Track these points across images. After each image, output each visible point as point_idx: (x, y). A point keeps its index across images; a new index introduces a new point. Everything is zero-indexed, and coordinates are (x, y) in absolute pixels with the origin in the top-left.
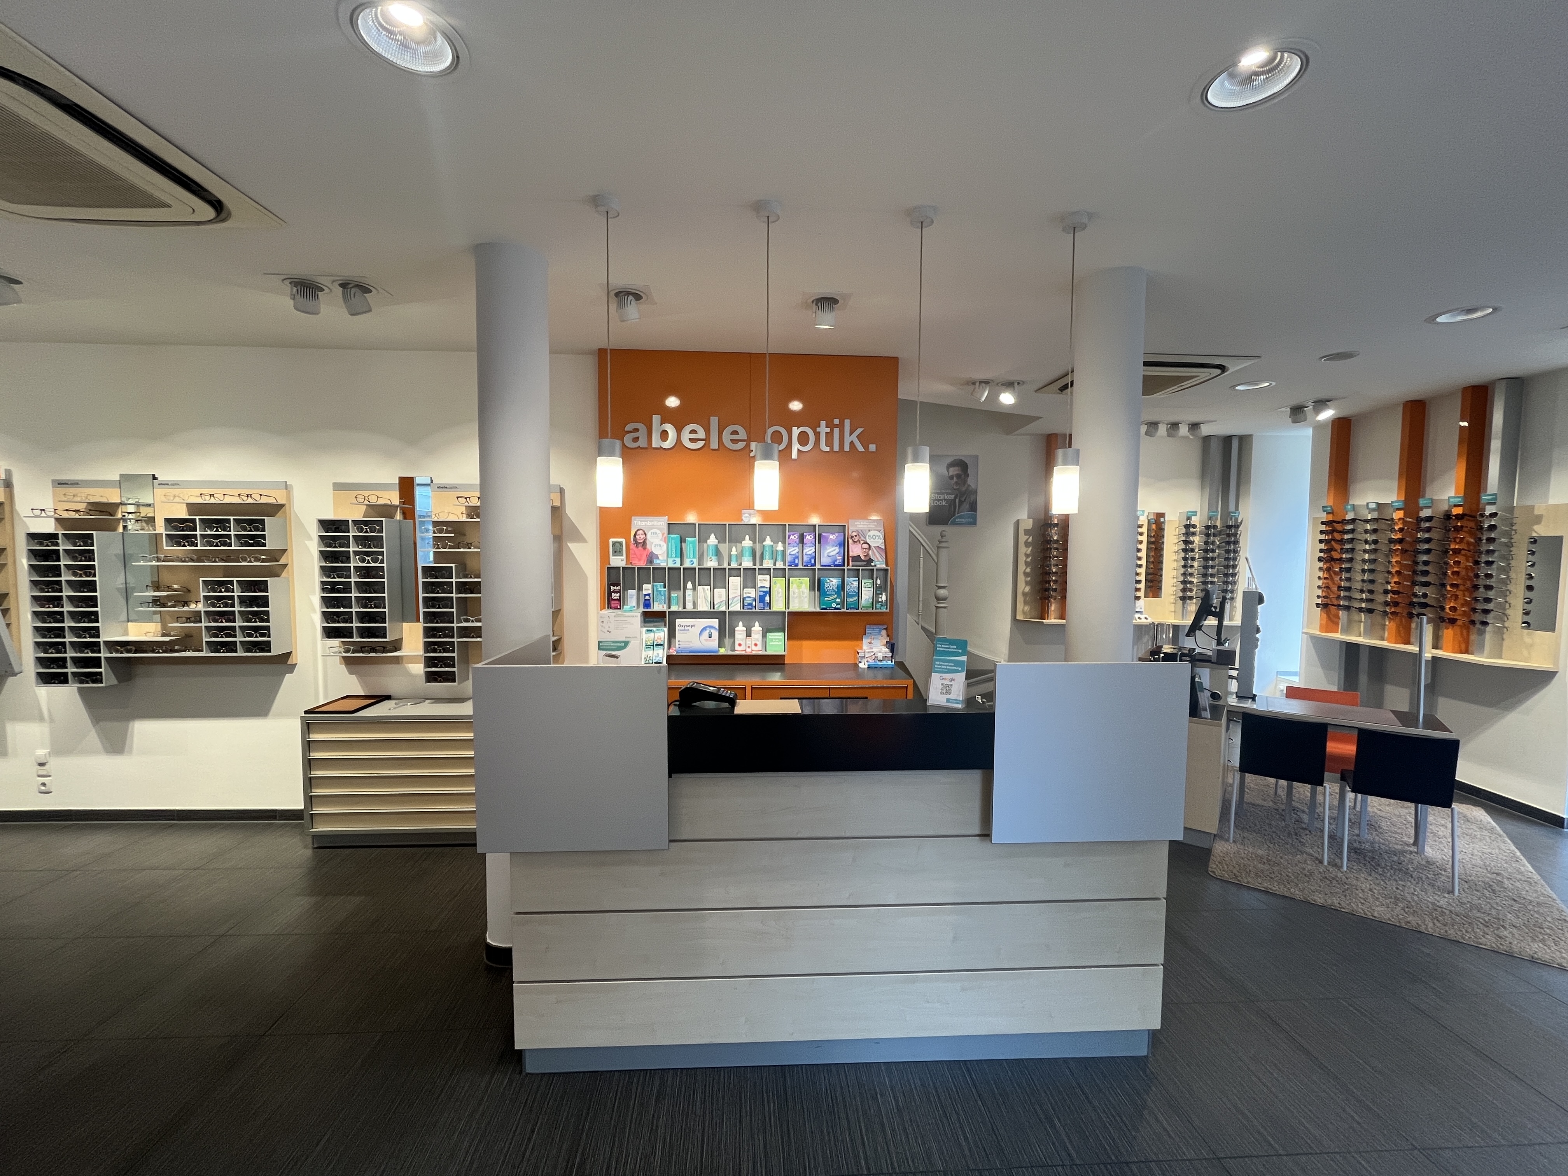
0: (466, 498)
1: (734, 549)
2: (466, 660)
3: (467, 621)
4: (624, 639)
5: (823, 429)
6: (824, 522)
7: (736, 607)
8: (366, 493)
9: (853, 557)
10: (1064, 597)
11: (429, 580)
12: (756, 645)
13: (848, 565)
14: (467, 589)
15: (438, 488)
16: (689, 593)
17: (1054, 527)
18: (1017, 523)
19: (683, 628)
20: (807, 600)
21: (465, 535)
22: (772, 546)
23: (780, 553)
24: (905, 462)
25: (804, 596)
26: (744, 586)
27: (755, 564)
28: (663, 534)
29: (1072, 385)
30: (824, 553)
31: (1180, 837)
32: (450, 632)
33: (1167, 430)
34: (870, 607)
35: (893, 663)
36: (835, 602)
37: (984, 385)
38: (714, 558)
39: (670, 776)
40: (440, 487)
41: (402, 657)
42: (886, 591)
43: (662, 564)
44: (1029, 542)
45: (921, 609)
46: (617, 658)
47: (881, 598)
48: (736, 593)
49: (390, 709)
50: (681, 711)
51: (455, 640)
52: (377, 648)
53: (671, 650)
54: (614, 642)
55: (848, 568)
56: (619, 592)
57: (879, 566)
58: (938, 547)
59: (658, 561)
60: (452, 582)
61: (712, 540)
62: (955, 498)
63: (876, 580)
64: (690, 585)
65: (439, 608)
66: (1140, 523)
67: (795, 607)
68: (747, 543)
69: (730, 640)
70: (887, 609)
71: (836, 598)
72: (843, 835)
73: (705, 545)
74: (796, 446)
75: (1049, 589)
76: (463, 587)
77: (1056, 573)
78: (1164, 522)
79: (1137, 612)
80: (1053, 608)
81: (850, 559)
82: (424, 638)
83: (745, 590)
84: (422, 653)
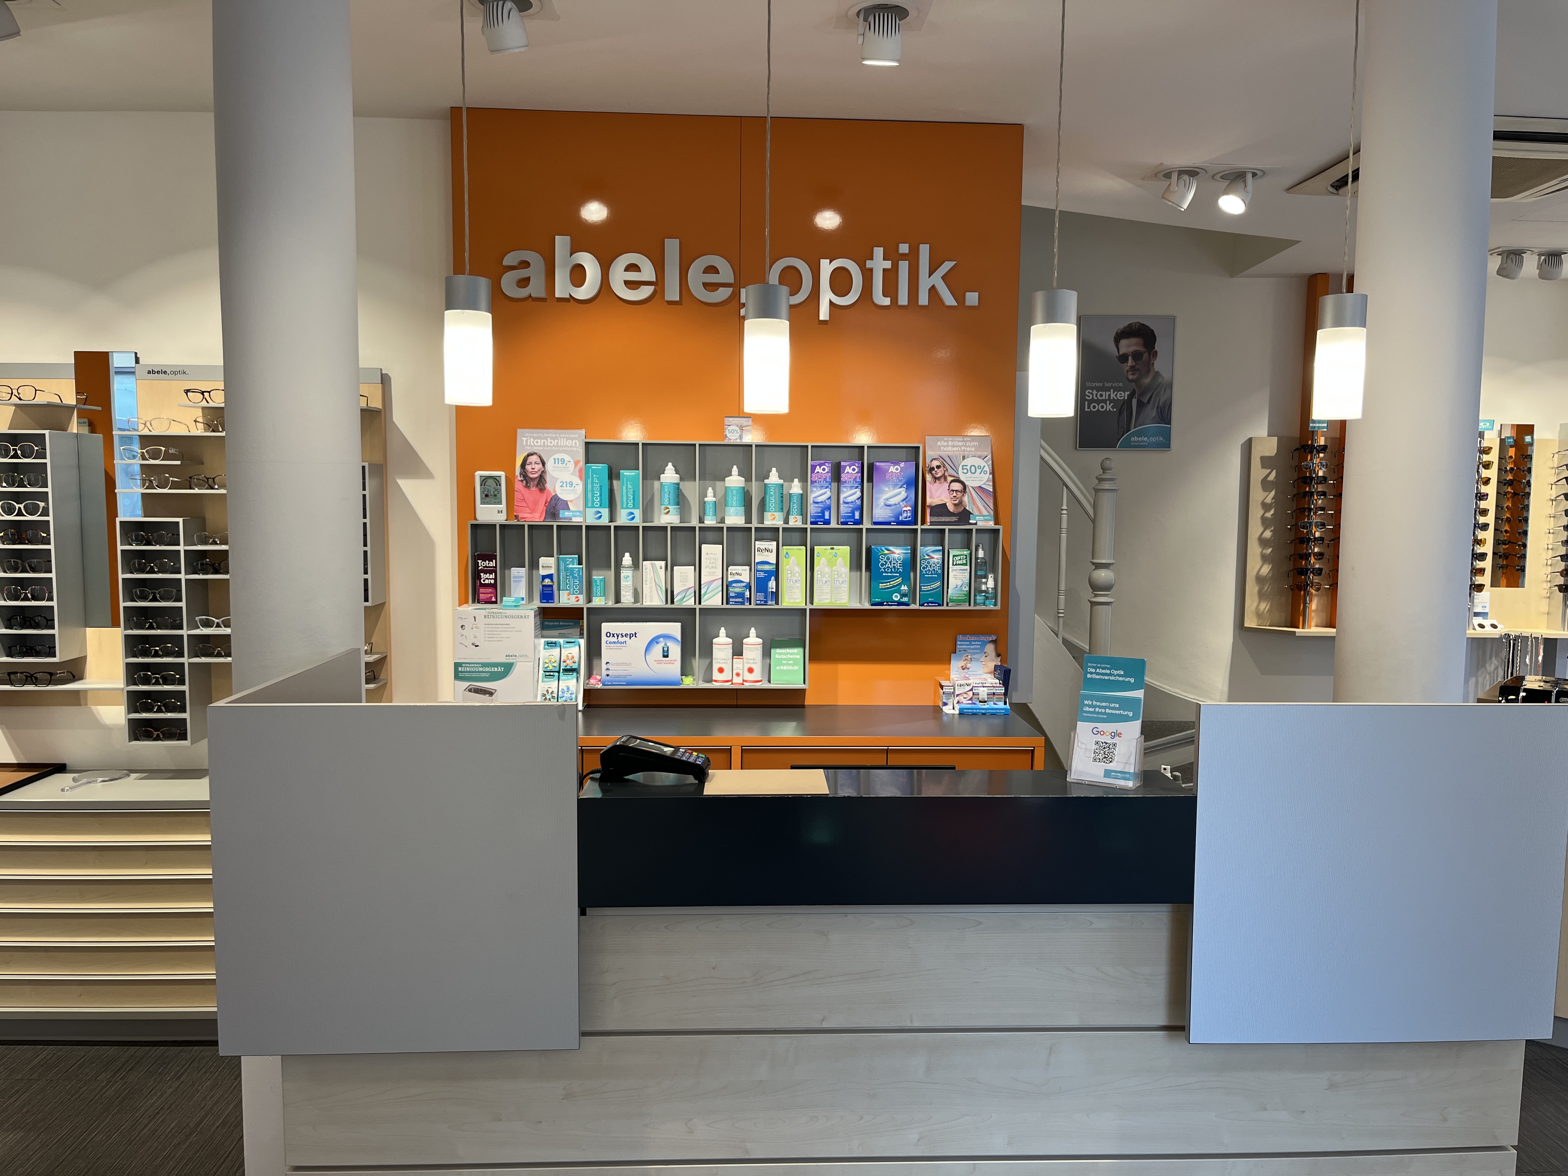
0: (203, 393)
1: (710, 491)
2: (205, 695)
3: (207, 624)
4: (503, 660)
5: (879, 263)
6: (879, 442)
7: (713, 599)
8: (15, 383)
9: (933, 508)
10: (1334, 586)
11: (134, 547)
12: (751, 670)
13: (923, 523)
14: (207, 564)
15: (149, 372)
16: (626, 575)
17: (1319, 452)
18: (1248, 446)
19: (615, 639)
20: (845, 587)
21: (202, 463)
22: (782, 485)
23: (795, 499)
24: (1031, 322)
25: (841, 579)
26: (729, 561)
27: (748, 520)
28: (576, 463)
29: (1356, 176)
30: (878, 499)
31: (1544, 1032)
32: (174, 646)
33: (1540, 266)
34: (964, 601)
35: (1008, 706)
36: (899, 591)
37: (1186, 177)
38: (672, 508)
39: (582, 912)
40: (153, 372)
41: (85, 691)
42: (994, 570)
43: (574, 519)
44: (1270, 481)
45: (1062, 605)
46: (491, 694)
47: (986, 583)
48: (713, 573)
49: (63, 790)
50: (603, 791)
51: (185, 660)
52: (38, 675)
53: (592, 681)
54: (484, 665)
55: (923, 527)
56: (493, 571)
57: (982, 524)
58: (1097, 491)
59: (567, 514)
60: (179, 551)
61: (670, 475)
62: (1131, 396)
63: (977, 550)
64: (627, 559)
65: (154, 599)
66: (1485, 444)
67: (824, 600)
68: (735, 480)
69: (702, 661)
70: (995, 605)
71: (900, 585)
72: (908, 1024)
73: (656, 484)
74: (826, 296)
75: (1307, 570)
76: (198, 562)
77: (1321, 539)
78: (1531, 444)
79: (1476, 614)
80: (1314, 606)
81: (928, 511)
82: (126, 657)
83: (730, 568)
84: (122, 686)
